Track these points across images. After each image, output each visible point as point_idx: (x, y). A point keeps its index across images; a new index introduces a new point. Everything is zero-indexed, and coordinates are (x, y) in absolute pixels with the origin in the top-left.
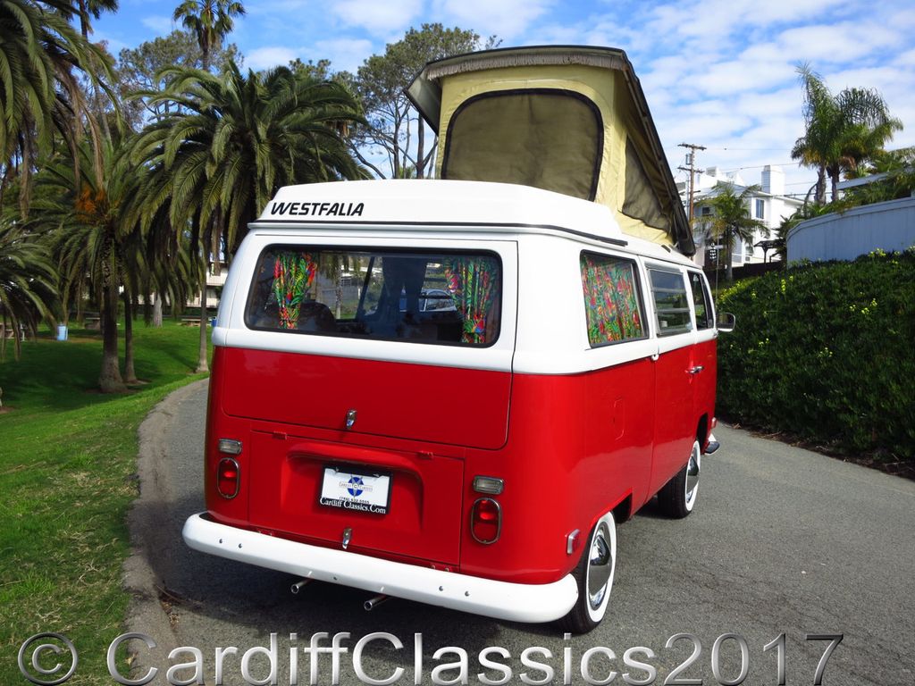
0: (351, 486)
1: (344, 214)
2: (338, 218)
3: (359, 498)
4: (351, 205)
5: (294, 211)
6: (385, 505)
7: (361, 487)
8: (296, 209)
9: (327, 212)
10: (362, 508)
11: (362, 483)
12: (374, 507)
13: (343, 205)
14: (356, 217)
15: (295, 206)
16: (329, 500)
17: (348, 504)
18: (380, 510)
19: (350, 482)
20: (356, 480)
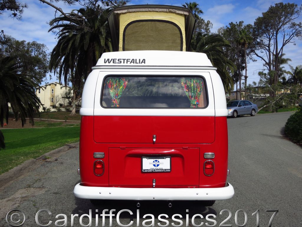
0: (154, 163)
1: (138, 63)
2: (135, 64)
3: (158, 167)
4: (140, 60)
5: (114, 62)
6: (169, 168)
7: (158, 163)
8: (116, 61)
9: (130, 62)
10: (160, 171)
11: (159, 162)
12: (165, 170)
13: (136, 60)
14: (143, 64)
15: (115, 60)
16: (146, 170)
17: (154, 170)
18: (168, 171)
19: (154, 162)
20: (156, 161)
